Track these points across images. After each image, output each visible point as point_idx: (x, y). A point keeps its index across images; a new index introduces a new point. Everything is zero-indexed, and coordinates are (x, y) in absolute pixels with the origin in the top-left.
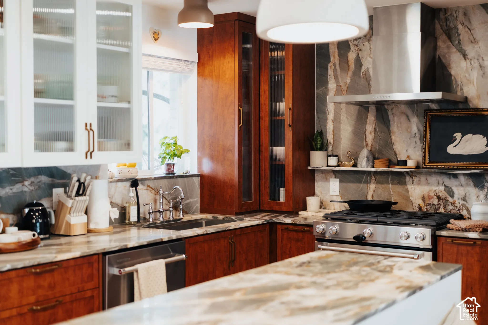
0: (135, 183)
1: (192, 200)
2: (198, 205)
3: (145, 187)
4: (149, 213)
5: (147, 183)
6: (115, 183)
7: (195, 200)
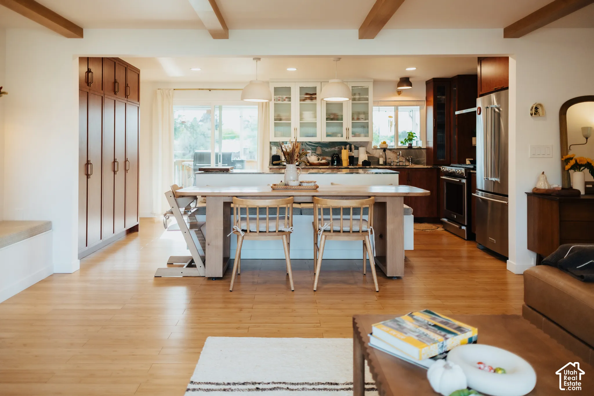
0: (385, 150)
1: (421, 159)
2: (425, 161)
3: (392, 152)
4: (392, 162)
5: (392, 150)
6: (376, 150)
7: (423, 159)
